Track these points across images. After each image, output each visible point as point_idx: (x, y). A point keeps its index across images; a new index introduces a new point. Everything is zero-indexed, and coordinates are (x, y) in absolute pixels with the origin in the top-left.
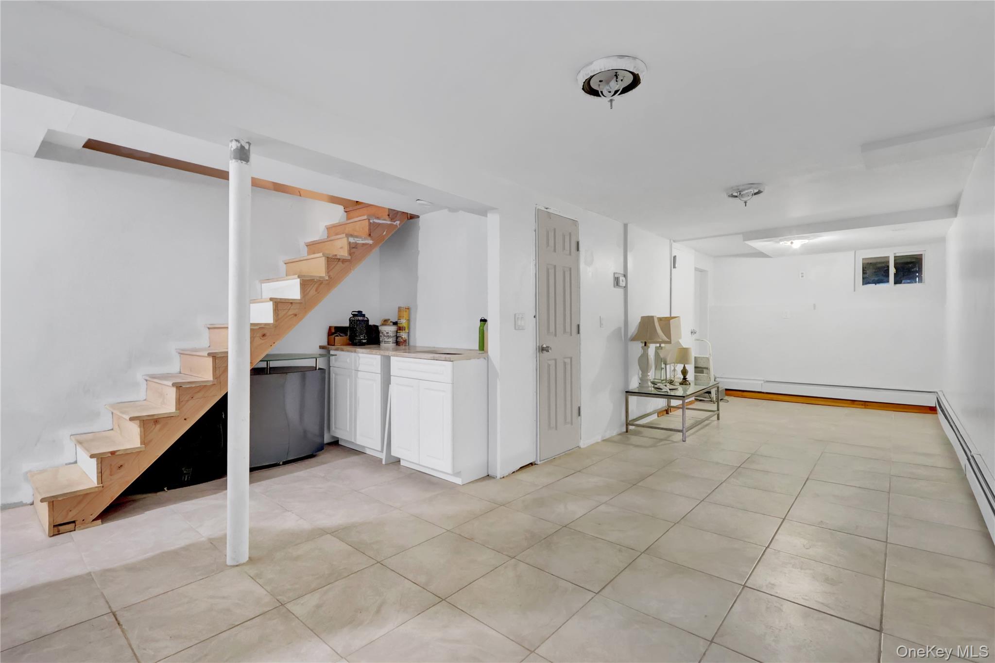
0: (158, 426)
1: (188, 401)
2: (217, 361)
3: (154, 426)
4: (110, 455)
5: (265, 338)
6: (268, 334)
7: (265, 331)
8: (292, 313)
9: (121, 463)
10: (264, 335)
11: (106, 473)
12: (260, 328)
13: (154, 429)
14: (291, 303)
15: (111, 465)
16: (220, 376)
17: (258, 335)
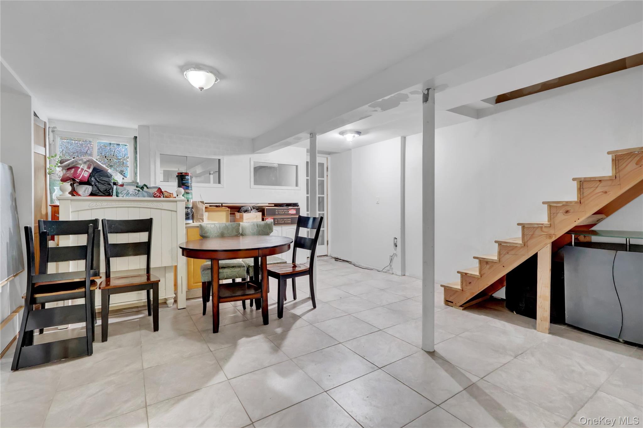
0: (488, 266)
1: (505, 254)
2: (525, 229)
3: (486, 265)
4: (465, 274)
5: (568, 214)
6: (571, 211)
7: (568, 208)
8: (602, 191)
9: (470, 281)
10: (567, 212)
11: (464, 284)
12: (563, 205)
13: (486, 267)
14: (600, 181)
15: (466, 280)
16: (527, 241)
17: (561, 212)
